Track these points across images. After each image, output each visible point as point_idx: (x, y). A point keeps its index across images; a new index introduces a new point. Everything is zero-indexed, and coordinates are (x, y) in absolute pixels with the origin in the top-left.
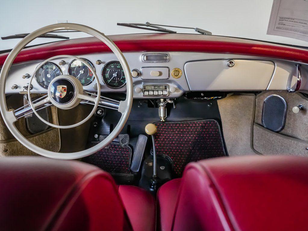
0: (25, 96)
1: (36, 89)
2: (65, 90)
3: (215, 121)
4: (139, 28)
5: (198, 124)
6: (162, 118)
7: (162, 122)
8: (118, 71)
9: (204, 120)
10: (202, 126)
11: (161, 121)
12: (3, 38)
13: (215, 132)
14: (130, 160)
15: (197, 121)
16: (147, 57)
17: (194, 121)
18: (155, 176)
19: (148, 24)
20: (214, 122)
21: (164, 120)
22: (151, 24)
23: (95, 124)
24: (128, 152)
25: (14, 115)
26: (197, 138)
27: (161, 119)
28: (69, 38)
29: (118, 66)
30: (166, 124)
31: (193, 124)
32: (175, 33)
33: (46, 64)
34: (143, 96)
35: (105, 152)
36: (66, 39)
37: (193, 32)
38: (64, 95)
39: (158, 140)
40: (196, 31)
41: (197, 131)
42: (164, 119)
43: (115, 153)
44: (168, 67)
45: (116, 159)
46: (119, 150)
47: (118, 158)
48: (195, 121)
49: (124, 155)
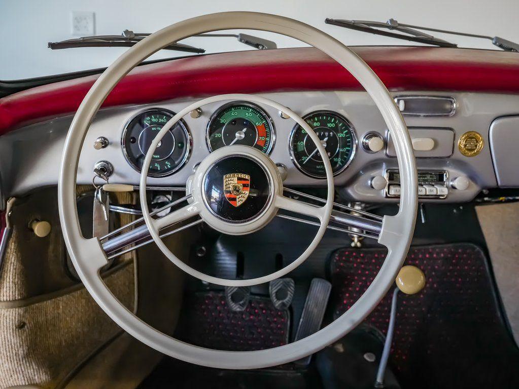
0: (98, 193)
1: (122, 175)
2: (244, 186)
3: (475, 246)
4: (374, 33)
5: (438, 254)
6: (356, 240)
7: (356, 247)
8: (329, 135)
9: (450, 245)
10: (446, 259)
11: (353, 245)
12: (53, 46)
13: (477, 273)
14: (287, 336)
15: (434, 246)
16: (406, 102)
17: (426, 247)
18: (379, 384)
19: (394, 25)
20: (474, 249)
21: (359, 244)
22: (400, 25)
23: (201, 251)
24: (282, 318)
25: (102, 248)
26: (435, 286)
27: (353, 241)
28: (203, 51)
29: (330, 122)
30: (366, 253)
31: (424, 254)
32: (455, 46)
33: (149, 113)
34: (387, 197)
35: (228, 318)
36: (196, 54)
37: (489, 45)
38: (244, 200)
39: (350, 289)
40: (495, 44)
41: (435, 270)
42: (359, 241)
43: (251, 320)
44: (451, 129)
45: (253, 334)
46: (260, 313)
47: (259, 333)
48: (430, 247)
49: (273, 325)
